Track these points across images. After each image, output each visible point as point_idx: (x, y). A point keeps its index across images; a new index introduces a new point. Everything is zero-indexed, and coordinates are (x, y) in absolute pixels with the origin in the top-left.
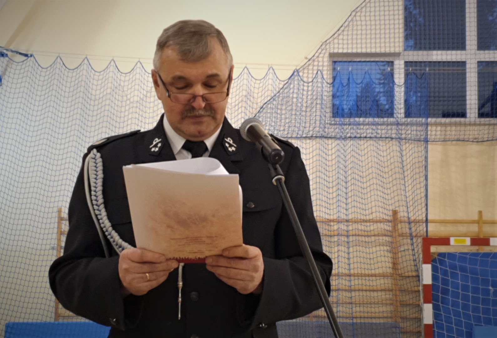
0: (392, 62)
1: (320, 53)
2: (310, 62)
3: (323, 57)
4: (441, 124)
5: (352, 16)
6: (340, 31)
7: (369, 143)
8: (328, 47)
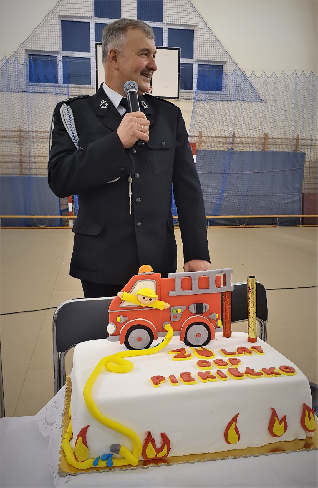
0: (57, 56)
1: (20, 49)
2: (16, 53)
3: (22, 51)
4: (78, 87)
5: (35, 31)
6: (29, 39)
7: (42, 95)
8: (24, 46)
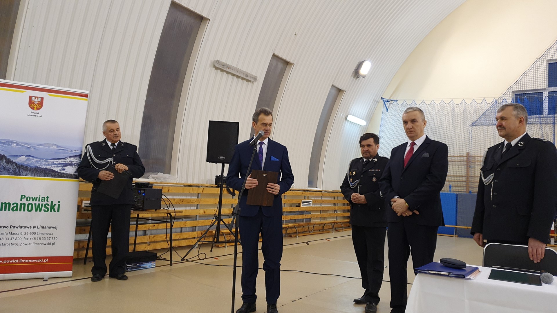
0: (543, 92)
1: (508, 91)
2: (504, 95)
3: (509, 93)
5: (523, 76)
8: (512, 89)
